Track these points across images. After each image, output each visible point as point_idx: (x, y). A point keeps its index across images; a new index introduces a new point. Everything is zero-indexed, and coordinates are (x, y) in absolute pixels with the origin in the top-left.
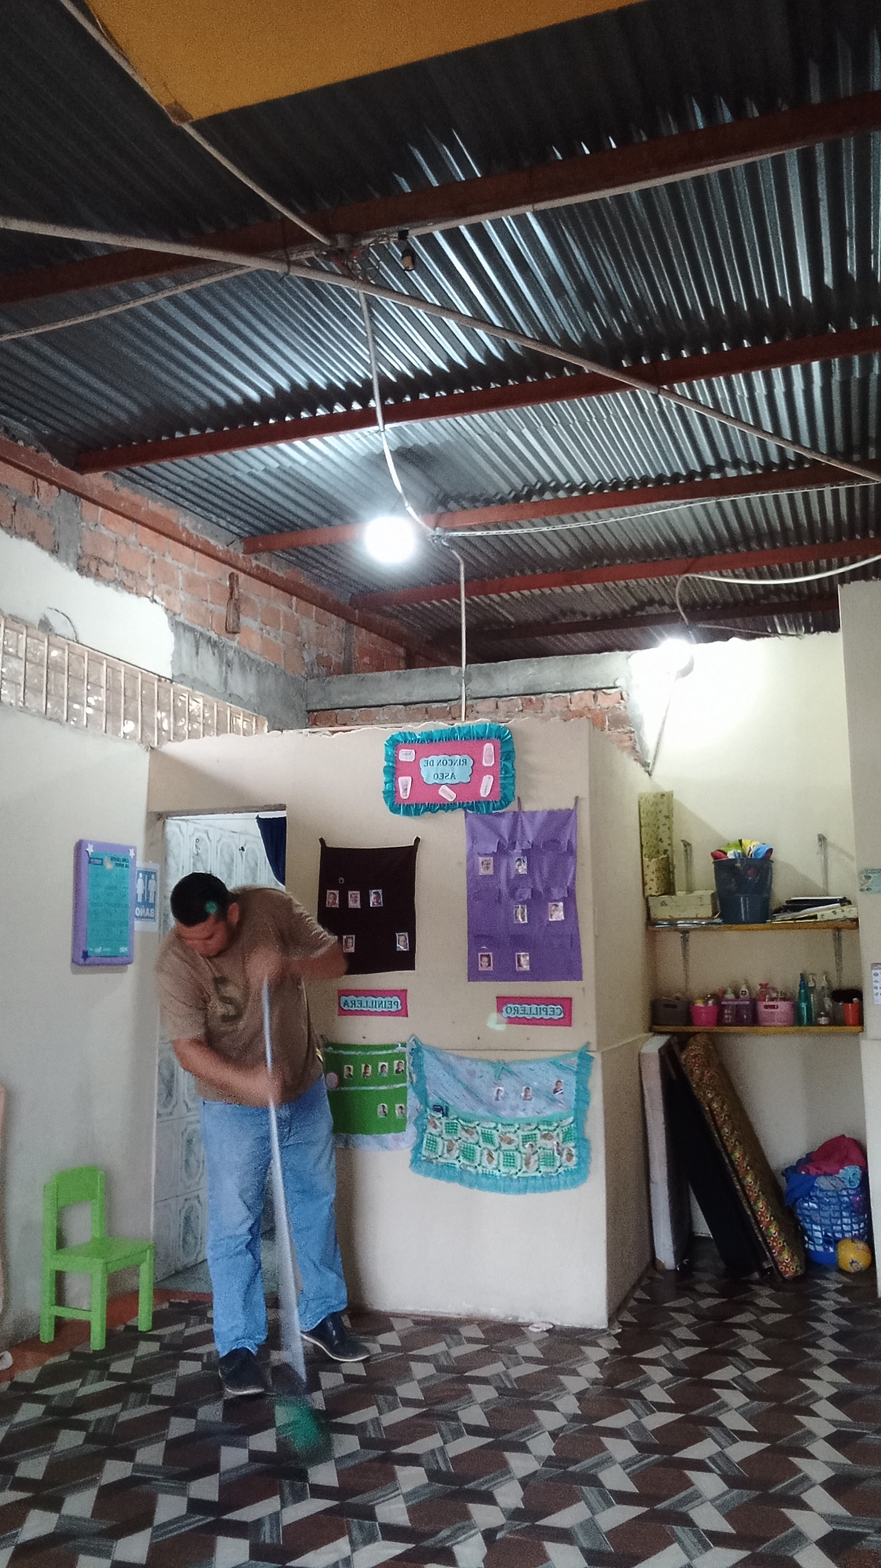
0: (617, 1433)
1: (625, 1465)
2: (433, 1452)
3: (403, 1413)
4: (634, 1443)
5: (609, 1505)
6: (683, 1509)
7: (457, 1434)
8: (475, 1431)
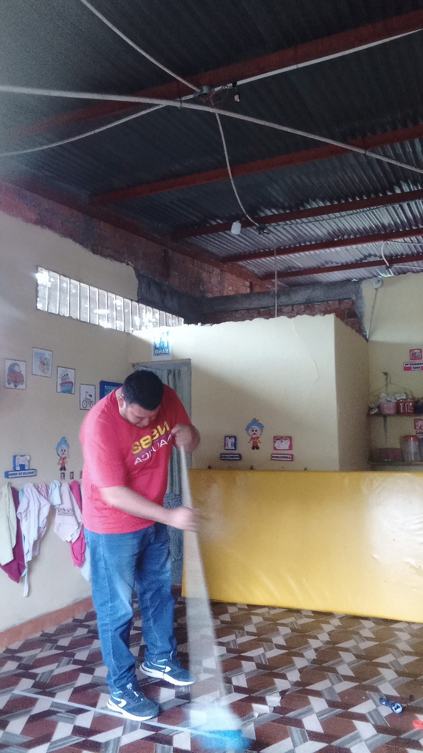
0: (346, 650)
1: (349, 664)
2: (259, 656)
3: (247, 638)
4: (354, 655)
5: (341, 681)
6: (375, 685)
7: (271, 649)
8: (279, 647)
